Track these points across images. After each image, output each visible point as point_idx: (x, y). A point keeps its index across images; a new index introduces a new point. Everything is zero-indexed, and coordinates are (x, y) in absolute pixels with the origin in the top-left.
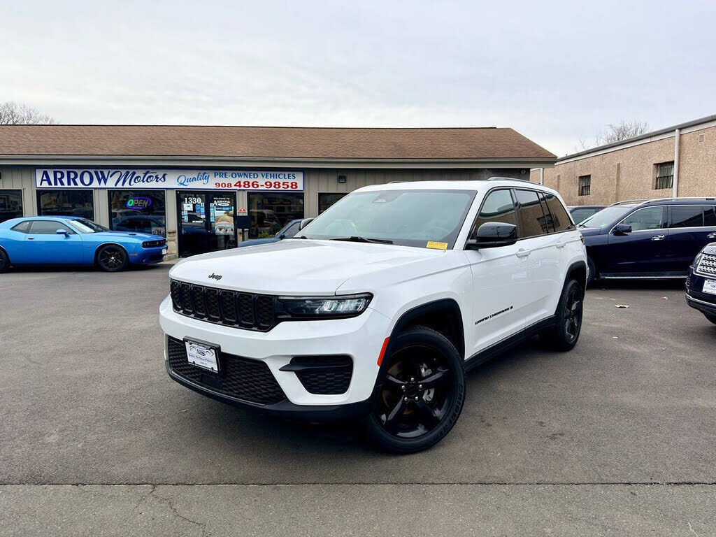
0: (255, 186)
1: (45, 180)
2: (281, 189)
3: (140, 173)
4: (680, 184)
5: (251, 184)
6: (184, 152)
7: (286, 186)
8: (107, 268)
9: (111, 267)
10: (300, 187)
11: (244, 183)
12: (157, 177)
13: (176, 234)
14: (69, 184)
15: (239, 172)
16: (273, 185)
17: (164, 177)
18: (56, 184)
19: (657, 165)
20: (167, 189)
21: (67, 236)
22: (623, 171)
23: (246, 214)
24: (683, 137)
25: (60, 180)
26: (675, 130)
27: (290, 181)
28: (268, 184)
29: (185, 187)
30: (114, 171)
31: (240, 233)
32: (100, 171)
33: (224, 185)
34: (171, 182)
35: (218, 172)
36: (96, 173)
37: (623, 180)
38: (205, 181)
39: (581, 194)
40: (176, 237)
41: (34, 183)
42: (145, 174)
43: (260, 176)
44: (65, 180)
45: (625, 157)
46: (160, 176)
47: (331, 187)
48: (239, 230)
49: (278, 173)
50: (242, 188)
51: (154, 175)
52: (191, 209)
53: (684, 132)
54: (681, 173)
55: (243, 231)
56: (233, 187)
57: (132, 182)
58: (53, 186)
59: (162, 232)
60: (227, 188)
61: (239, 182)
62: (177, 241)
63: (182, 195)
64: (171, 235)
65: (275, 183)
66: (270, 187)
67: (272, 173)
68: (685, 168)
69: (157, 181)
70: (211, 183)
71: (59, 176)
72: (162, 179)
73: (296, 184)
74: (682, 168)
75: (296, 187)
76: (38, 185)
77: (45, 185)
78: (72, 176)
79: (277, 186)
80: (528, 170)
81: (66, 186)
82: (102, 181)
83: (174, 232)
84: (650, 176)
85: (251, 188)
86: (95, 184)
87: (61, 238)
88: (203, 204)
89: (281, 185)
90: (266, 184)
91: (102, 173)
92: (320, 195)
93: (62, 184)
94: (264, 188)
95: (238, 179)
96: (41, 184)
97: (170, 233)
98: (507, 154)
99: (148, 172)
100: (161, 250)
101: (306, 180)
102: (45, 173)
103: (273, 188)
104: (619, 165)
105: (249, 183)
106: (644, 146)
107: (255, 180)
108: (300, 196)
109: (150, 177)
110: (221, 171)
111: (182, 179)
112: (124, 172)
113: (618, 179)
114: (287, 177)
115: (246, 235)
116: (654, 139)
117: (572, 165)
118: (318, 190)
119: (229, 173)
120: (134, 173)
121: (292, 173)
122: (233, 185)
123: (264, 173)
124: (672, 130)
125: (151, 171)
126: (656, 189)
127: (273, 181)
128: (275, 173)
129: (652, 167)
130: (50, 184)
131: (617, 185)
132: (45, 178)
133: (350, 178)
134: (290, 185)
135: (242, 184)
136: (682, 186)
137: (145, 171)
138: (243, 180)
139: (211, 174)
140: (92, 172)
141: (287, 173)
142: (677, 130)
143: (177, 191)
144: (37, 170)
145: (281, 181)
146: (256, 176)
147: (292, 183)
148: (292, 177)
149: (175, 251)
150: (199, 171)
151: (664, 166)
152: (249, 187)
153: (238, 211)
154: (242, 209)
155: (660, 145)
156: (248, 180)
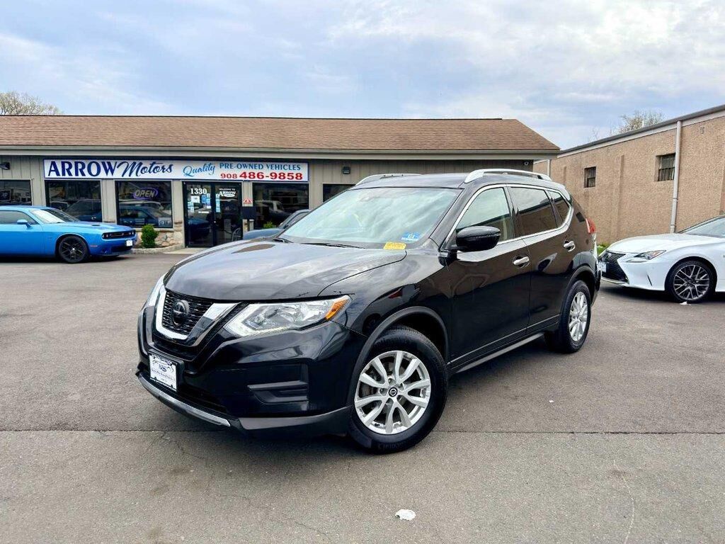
0: (261, 177)
1: (53, 171)
2: (286, 180)
3: (146, 164)
4: (681, 176)
5: (256, 175)
6: (191, 143)
7: (291, 177)
8: (67, 259)
9: (72, 258)
10: (305, 179)
11: (250, 173)
12: (163, 168)
13: (183, 225)
14: (77, 174)
15: (245, 163)
16: (278, 176)
17: (170, 167)
18: (64, 174)
19: (659, 157)
20: (173, 179)
21: (28, 226)
22: (626, 162)
23: (251, 205)
24: (685, 129)
26: (676, 122)
27: (295, 172)
28: (273, 175)
29: (191, 178)
30: (122, 161)
31: (245, 224)
32: (107, 161)
33: (229, 176)
34: (178, 173)
35: (224, 163)
36: (104, 164)
37: (627, 172)
38: (211, 172)
39: (587, 185)
40: (182, 228)
41: (42, 173)
42: (152, 165)
43: (265, 167)
44: (73, 171)
45: (628, 149)
46: (166, 167)
47: (335, 178)
48: (245, 221)
49: (283, 164)
50: (248, 179)
51: (161, 166)
52: (198, 201)
53: (685, 124)
54: (682, 165)
55: (248, 221)
56: (239, 178)
57: (139, 173)
58: (61, 176)
59: (168, 222)
60: (232, 179)
61: (245, 173)
62: (183, 231)
63: (188, 186)
64: (178, 225)
65: (280, 174)
66: (276, 178)
67: (277, 164)
68: (686, 160)
69: (163, 172)
70: (217, 173)
71: (67, 166)
72: (169, 170)
73: (301, 174)
74: (684, 160)
75: (301, 178)
76: (47, 176)
77: (53, 175)
78: (80, 166)
79: (282, 177)
80: (531, 162)
82: (110, 172)
83: (181, 223)
84: (653, 167)
85: (256, 179)
86: (103, 175)
87: (23, 228)
88: (209, 195)
89: (286, 176)
90: (271, 174)
91: (109, 163)
92: (325, 185)
93: (70, 174)
94: (269, 179)
95: (243, 170)
96: (49, 175)
97: (176, 223)
98: (511, 146)
99: (154, 163)
100: (125, 241)
101: (311, 171)
102: (53, 164)
103: (278, 179)
104: (623, 156)
105: (254, 174)
106: (648, 138)
107: (260, 171)
108: (305, 187)
109: (156, 168)
110: (227, 163)
111: (188, 170)
112: (131, 163)
113: (622, 171)
114: (291, 168)
115: (252, 225)
116: (657, 131)
117: (578, 157)
118: (323, 181)
119: (235, 164)
120: (141, 164)
121: (297, 164)
122: (238, 176)
123: (269, 164)
124: (674, 122)
125: (157, 162)
126: (658, 180)
127: (278, 172)
128: (280, 164)
129: (655, 159)
130: (58, 174)
131: (621, 177)
132: (53, 169)
133: (355, 170)
134: (295, 176)
135: (248, 175)
136: (682, 177)
137: (151, 162)
138: (248, 170)
139: (217, 164)
140: (100, 162)
141: (292, 164)
142: (679, 123)
143: (183, 182)
144: (45, 161)
145: (286, 172)
146: (261, 167)
147: (297, 174)
148: (296, 168)
149: (182, 242)
150: (205, 162)
151: (667, 158)
152: (254, 177)
153: (243, 202)
154: (247, 200)
155: (663, 137)
156: (254, 171)
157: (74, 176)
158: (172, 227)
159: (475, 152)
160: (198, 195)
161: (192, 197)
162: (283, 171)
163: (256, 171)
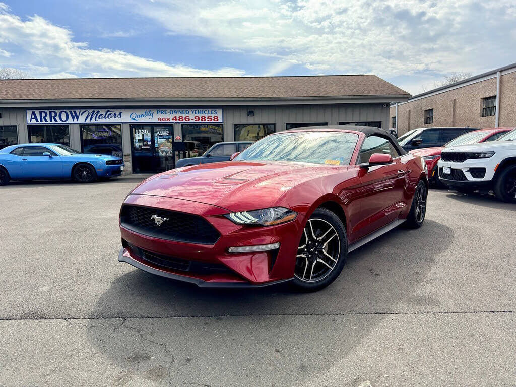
0: (187, 120)
1: (33, 118)
2: (206, 121)
3: (103, 112)
4: (501, 112)
5: (184, 119)
6: (135, 95)
7: (210, 120)
8: (81, 180)
9: (83, 180)
10: (220, 120)
11: (179, 117)
12: (115, 115)
14: (51, 121)
15: (175, 110)
16: (200, 119)
17: (120, 114)
18: (41, 121)
19: (484, 99)
20: (123, 123)
21: (51, 157)
22: (458, 104)
23: (181, 141)
24: (503, 77)
25: (44, 118)
26: (497, 72)
28: (197, 118)
29: (136, 122)
30: (85, 110)
31: (177, 155)
32: (73, 111)
33: (164, 120)
34: (126, 118)
35: (160, 110)
36: (71, 112)
37: (458, 112)
38: (150, 117)
39: (427, 123)
40: (130, 159)
41: (25, 120)
42: (107, 113)
43: (191, 112)
44: (48, 118)
45: (459, 94)
46: (117, 114)
47: (242, 119)
48: (177, 153)
49: (204, 110)
50: (178, 121)
51: (113, 113)
52: (141, 138)
53: (504, 73)
54: (502, 104)
55: (179, 152)
56: (171, 121)
57: (97, 119)
58: (40, 123)
59: (120, 155)
60: (166, 122)
61: (176, 117)
62: (131, 162)
63: (134, 127)
64: (127, 157)
65: (202, 117)
66: (198, 120)
67: (200, 110)
68: (505, 100)
69: (115, 117)
70: (155, 118)
71: (43, 115)
72: (119, 116)
73: (217, 117)
74: (503, 100)
75: (218, 120)
76: (29, 122)
77: (34, 121)
78: (53, 115)
79: (203, 120)
80: (388, 105)
81: (49, 122)
82: (75, 118)
83: (129, 155)
84: (478, 107)
85: (184, 121)
86: (70, 121)
87: (46, 159)
88: (149, 134)
89: (206, 119)
90: (195, 118)
91: (75, 112)
92: (235, 125)
93: (46, 121)
94: (194, 121)
95: (175, 115)
96: (30, 122)
97: (125, 156)
98: (373, 93)
99: (108, 111)
100: (120, 167)
101: (225, 115)
102: (33, 113)
103: (200, 121)
104: (455, 100)
105: (182, 117)
106: (474, 85)
107: (188, 115)
109: (110, 114)
110: (162, 109)
111: (133, 116)
112: (91, 111)
113: (454, 111)
114: (210, 113)
115: (182, 156)
116: (479, 80)
117: (420, 102)
118: (234, 122)
119: (168, 111)
120: (98, 112)
121: (214, 110)
122: (171, 119)
123: (193, 110)
124: (495, 72)
125: (111, 110)
126: (483, 117)
127: (200, 116)
129: (479, 100)
130: (37, 121)
131: (454, 115)
133: (257, 112)
134: (213, 119)
135: (178, 119)
137: (106, 110)
138: (178, 115)
139: (155, 111)
140: (68, 111)
141: (210, 110)
143: (130, 125)
144: (27, 111)
145: (207, 116)
146: (188, 113)
147: (214, 117)
148: (214, 113)
149: (130, 169)
150: (145, 110)
151: (489, 99)
153: (175, 138)
154: (178, 136)
155: (486, 84)
156: (182, 115)
159: (347, 97)
162: (204, 115)
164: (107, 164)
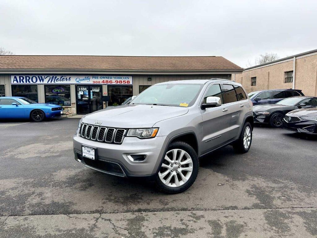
0: (111, 82)
1: (15, 80)
2: (123, 84)
3: (59, 77)
4: (296, 80)
6: (79, 67)
7: (124, 83)
8: (35, 120)
9: (37, 120)
10: (131, 83)
11: (106, 81)
12: (66, 79)
13: (76, 104)
15: (103, 76)
16: (119, 82)
17: (70, 79)
18: (20, 82)
19: (286, 72)
20: (71, 84)
21: (17, 106)
22: (270, 75)
23: (107, 95)
24: (297, 60)
26: (293, 57)
28: (117, 81)
29: (79, 83)
30: (47, 76)
31: (104, 104)
33: (97, 82)
34: (73, 81)
35: (94, 76)
36: (39, 77)
37: (271, 79)
38: (88, 80)
39: (252, 85)
40: (75, 106)
41: (10, 81)
42: (61, 78)
43: (113, 78)
44: (24, 80)
45: (271, 69)
46: (68, 78)
47: (145, 82)
48: (104, 102)
49: (121, 77)
50: (105, 83)
51: (65, 78)
52: (82, 93)
53: (297, 58)
54: (297, 76)
55: (106, 102)
56: (101, 83)
57: (55, 81)
59: (69, 103)
60: (98, 83)
63: (78, 87)
65: (120, 81)
66: (118, 83)
67: (118, 77)
68: (298, 73)
69: (66, 81)
70: (91, 81)
71: (22, 78)
72: (69, 80)
73: (129, 81)
74: (297, 74)
75: (129, 83)
76: (12, 83)
77: (15, 82)
78: (28, 78)
79: (121, 83)
80: (230, 75)
82: (42, 81)
83: (74, 103)
84: (283, 77)
85: (109, 83)
86: (38, 82)
87: (14, 107)
88: (87, 91)
89: (122, 82)
90: (116, 81)
91: (41, 77)
92: (140, 86)
93: (23, 82)
94: (115, 83)
95: (103, 79)
97: (72, 104)
98: (222, 68)
99: (62, 77)
100: (60, 112)
101: (134, 79)
102: (15, 77)
103: (119, 83)
104: (269, 72)
105: (108, 81)
106: (280, 64)
107: (111, 80)
108: (131, 87)
109: (63, 79)
110: (96, 76)
112: (51, 76)
113: (268, 79)
114: (125, 78)
115: (107, 104)
116: (284, 61)
117: (248, 72)
118: (139, 84)
119: (99, 77)
120: (56, 77)
122: (101, 82)
123: (115, 77)
124: (292, 57)
125: (64, 76)
126: (285, 83)
127: (119, 80)
129: (283, 73)
130: (17, 82)
131: (268, 81)
133: (153, 79)
134: (126, 82)
135: (105, 82)
137: (61, 76)
138: (105, 80)
139: (91, 77)
140: (37, 76)
142: (294, 57)
143: (75, 85)
144: (11, 76)
145: (123, 80)
146: (111, 78)
147: (127, 81)
148: (127, 78)
149: (75, 112)
150: (85, 76)
151: (289, 73)
152: (108, 83)
153: (103, 94)
154: (105, 92)
155: (287, 63)
156: (108, 80)
157: (25, 83)
158: (71, 106)
159: (206, 71)
160: (82, 91)
161: (80, 92)
162: (121, 80)
163: (109, 80)
164: (52, 110)
